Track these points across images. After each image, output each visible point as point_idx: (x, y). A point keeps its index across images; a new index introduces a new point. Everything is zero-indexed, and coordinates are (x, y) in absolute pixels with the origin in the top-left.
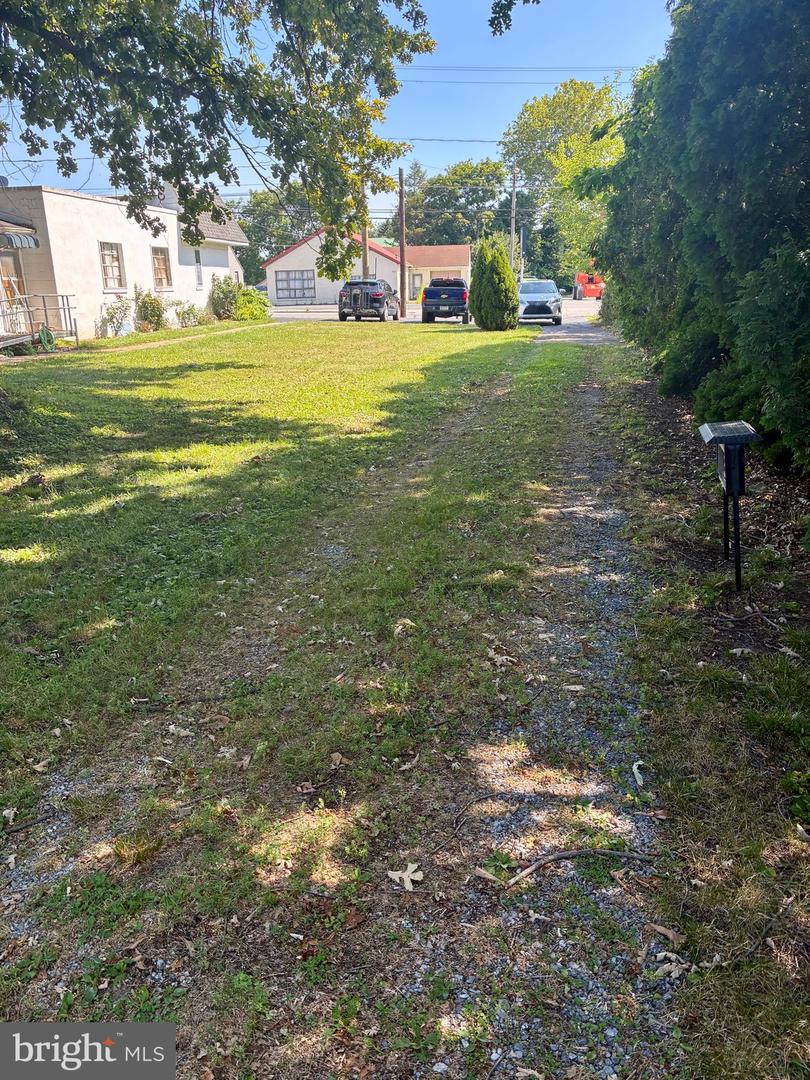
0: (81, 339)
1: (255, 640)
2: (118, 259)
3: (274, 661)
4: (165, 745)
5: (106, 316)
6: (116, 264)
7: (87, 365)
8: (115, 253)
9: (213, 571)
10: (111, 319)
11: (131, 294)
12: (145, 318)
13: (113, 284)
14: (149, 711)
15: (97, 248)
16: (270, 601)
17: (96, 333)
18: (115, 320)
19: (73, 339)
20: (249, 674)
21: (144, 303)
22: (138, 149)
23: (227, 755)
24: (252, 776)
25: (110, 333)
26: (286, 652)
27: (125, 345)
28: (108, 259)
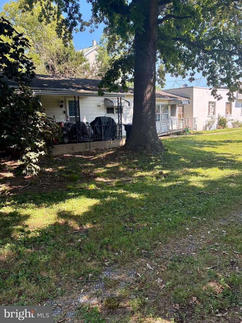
0: (197, 131)
1: (193, 242)
2: (214, 106)
3: (195, 252)
4: (143, 270)
5: (207, 124)
6: (213, 108)
7: (194, 139)
8: (213, 104)
9: (194, 213)
10: (209, 125)
11: (217, 117)
12: (220, 125)
13: (211, 114)
14: (145, 256)
15: (208, 103)
16: (207, 228)
17: (203, 129)
18: (210, 125)
19: (195, 131)
20: (184, 254)
21: (221, 120)
22: (216, 73)
23: (159, 281)
24: (161, 293)
25: (208, 129)
26: (201, 250)
27: (211, 133)
28: (211, 107)
